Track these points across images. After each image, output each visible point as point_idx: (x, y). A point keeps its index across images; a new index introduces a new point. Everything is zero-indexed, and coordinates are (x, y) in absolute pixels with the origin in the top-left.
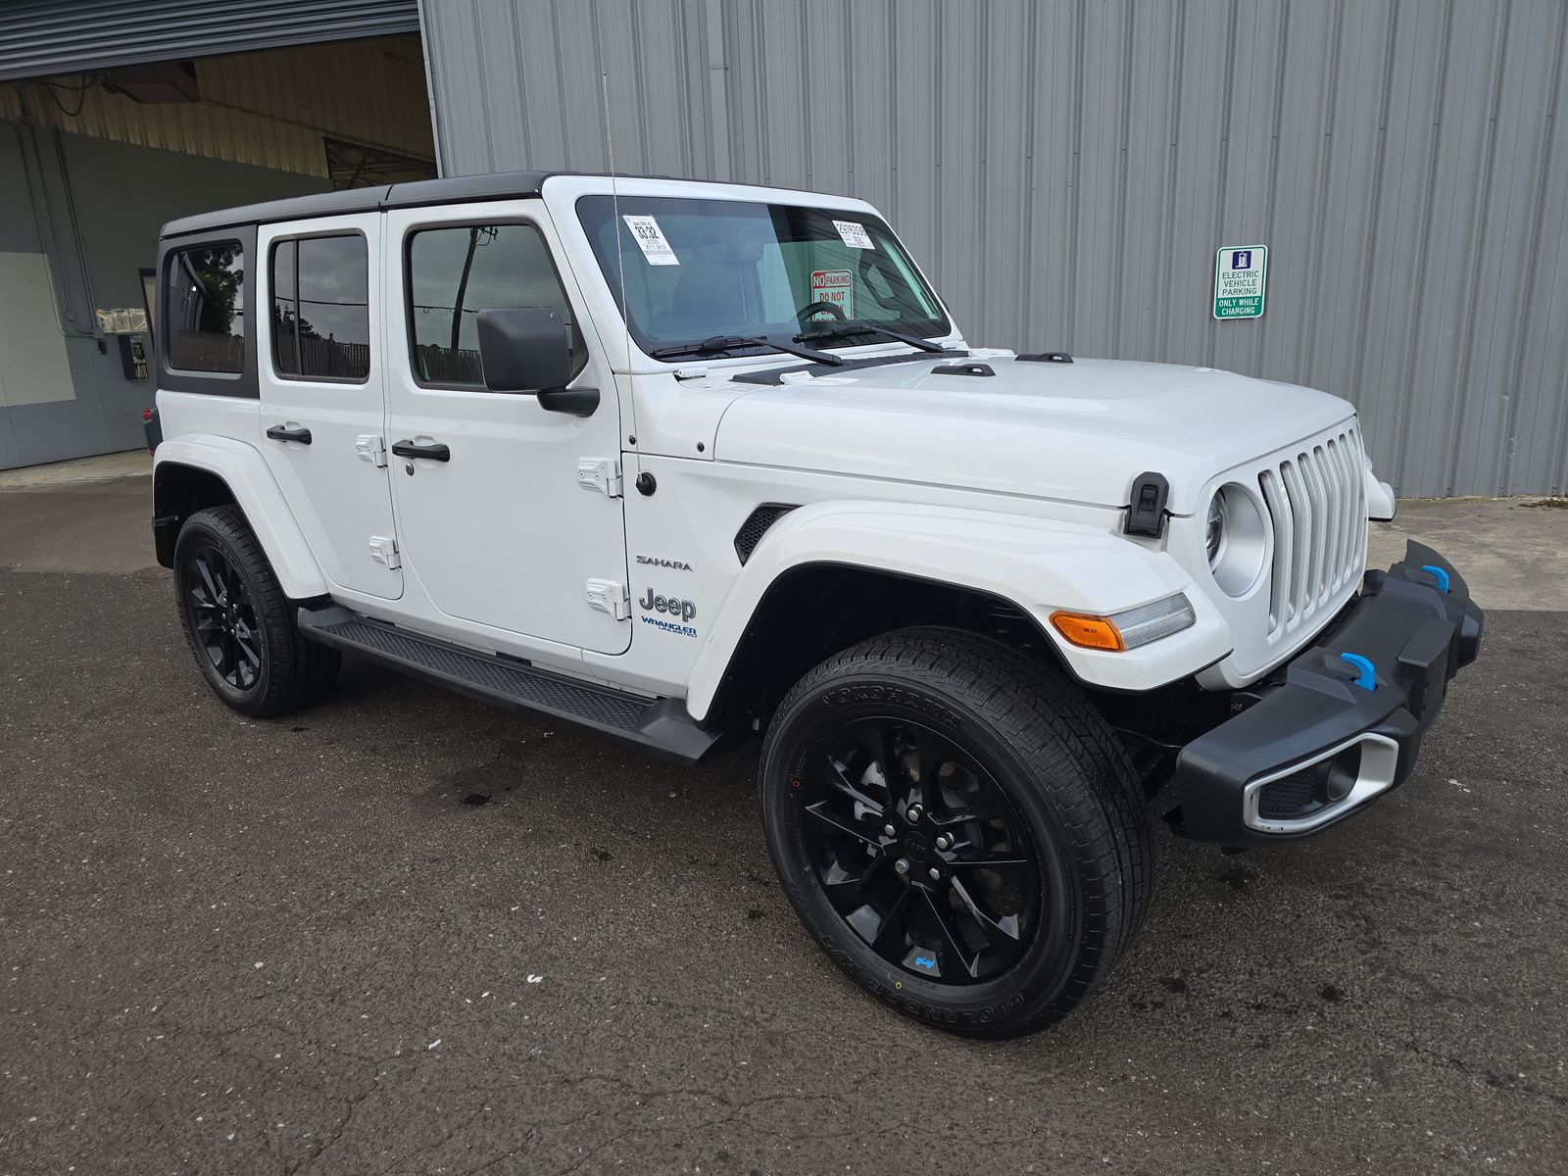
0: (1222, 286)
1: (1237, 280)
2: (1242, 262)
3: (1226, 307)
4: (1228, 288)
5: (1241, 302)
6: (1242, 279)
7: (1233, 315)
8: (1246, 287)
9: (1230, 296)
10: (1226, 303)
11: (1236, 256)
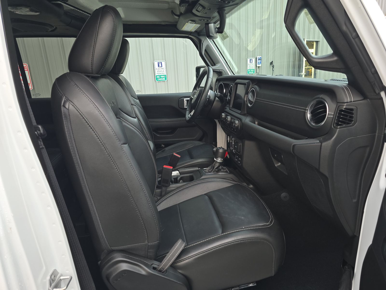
0: (156, 72)
1: (160, 70)
2: (160, 65)
3: (158, 78)
4: (158, 73)
5: (162, 76)
6: (161, 70)
7: (160, 80)
8: (162, 72)
9: (159, 75)
10: (158, 77)
11: (158, 63)
